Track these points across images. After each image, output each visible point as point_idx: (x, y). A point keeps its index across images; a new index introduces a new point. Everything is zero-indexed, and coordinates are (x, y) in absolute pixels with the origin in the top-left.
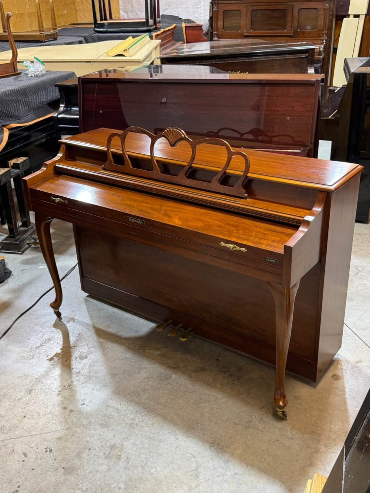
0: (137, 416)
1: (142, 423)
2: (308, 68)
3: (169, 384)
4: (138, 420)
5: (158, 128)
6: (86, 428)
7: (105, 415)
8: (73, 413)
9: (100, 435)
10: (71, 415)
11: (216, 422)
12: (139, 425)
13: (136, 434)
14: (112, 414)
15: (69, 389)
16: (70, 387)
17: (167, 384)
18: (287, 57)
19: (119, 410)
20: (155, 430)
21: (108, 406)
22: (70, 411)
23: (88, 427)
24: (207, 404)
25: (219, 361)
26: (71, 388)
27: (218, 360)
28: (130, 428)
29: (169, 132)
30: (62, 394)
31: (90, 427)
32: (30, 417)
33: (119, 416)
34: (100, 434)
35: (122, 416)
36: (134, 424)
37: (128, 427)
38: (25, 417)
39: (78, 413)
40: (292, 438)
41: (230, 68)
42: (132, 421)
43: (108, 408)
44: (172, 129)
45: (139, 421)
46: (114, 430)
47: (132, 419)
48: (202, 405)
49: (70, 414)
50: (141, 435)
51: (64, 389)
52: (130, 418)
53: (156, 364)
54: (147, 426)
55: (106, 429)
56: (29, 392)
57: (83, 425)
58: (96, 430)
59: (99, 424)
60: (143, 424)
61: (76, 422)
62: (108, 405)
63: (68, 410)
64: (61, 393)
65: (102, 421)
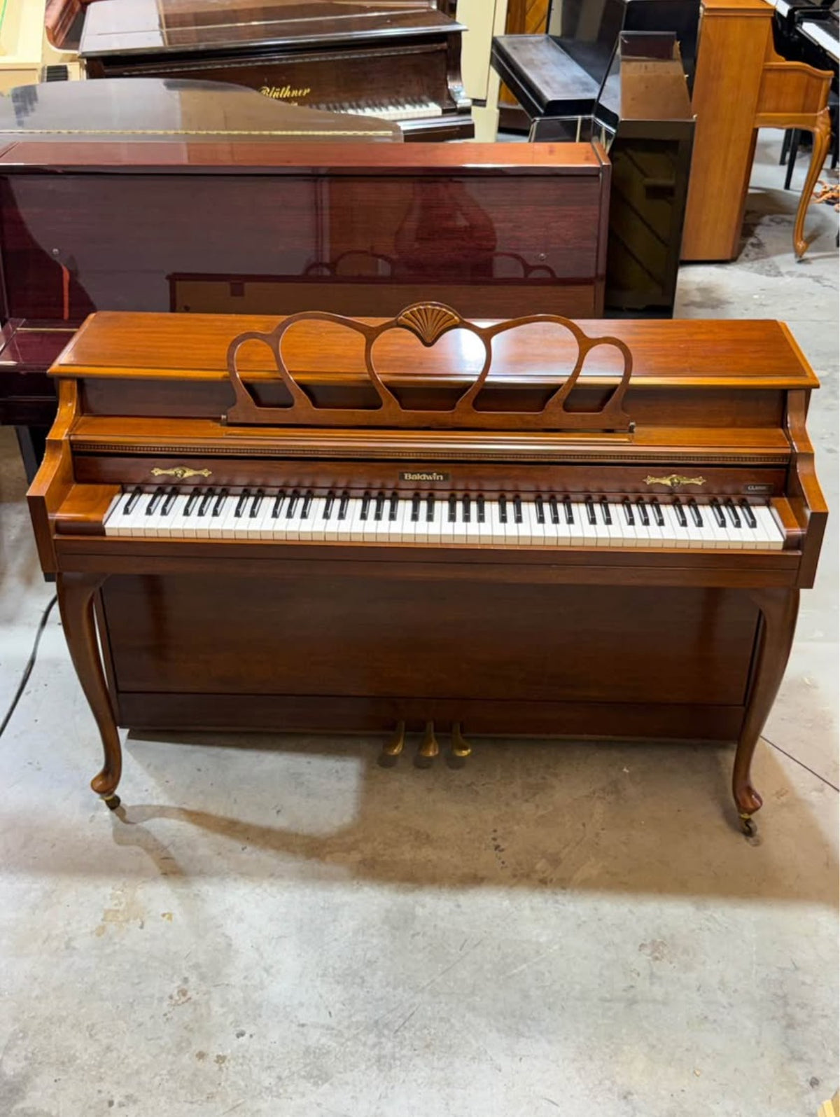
0: (384, 1035)
1: (402, 1049)
2: (448, 78)
3: (418, 934)
4: (390, 1045)
6: (278, 1096)
7: (307, 1051)
8: (227, 1063)
9: (319, 1105)
10: (224, 1069)
11: (563, 1007)
12: (397, 1055)
13: (401, 1081)
14: (323, 1045)
15: (187, 1001)
16: (188, 997)
17: (413, 936)
19: (333, 1029)
20: (439, 1059)
21: (303, 1025)
22: (217, 1062)
23: (281, 1091)
24: (524, 966)
25: (503, 850)
26: (190, 999)
27: (497, 847)
28: (381, 1071)
30: (176, 1019)
31: (286, 1091)
32: (123, 1100)
33: (342, 1045)
34: (319, 1101)
35: (349, 1043)
36: (385, 1057)
37: (375, 1067)
38: (111, 1103)
39: (241, 1061)
40: (731, 1005)
41: (266, 80)
42: (376, 1051)
43: (305, 1030)
45: (394, 1047)
46: (347, 1083)
47: (374, 1046)
48: (515, 971)
49: (220, 1069)
50: (416, 1081)
51: (174, 1005)
52: (370, 1042)
53: (366, 889)
54: (418, 1055)
55: (327, 1086)
56: (87, 1034)
57: (267, 1088)
58: (303, 1095)
59: (304, 1077)
60: (404, 1052)
61: (246, 1086)
62: (302, 1022)
63: (212, 1057)
64: (172, 1018)
65: (308, 1069)
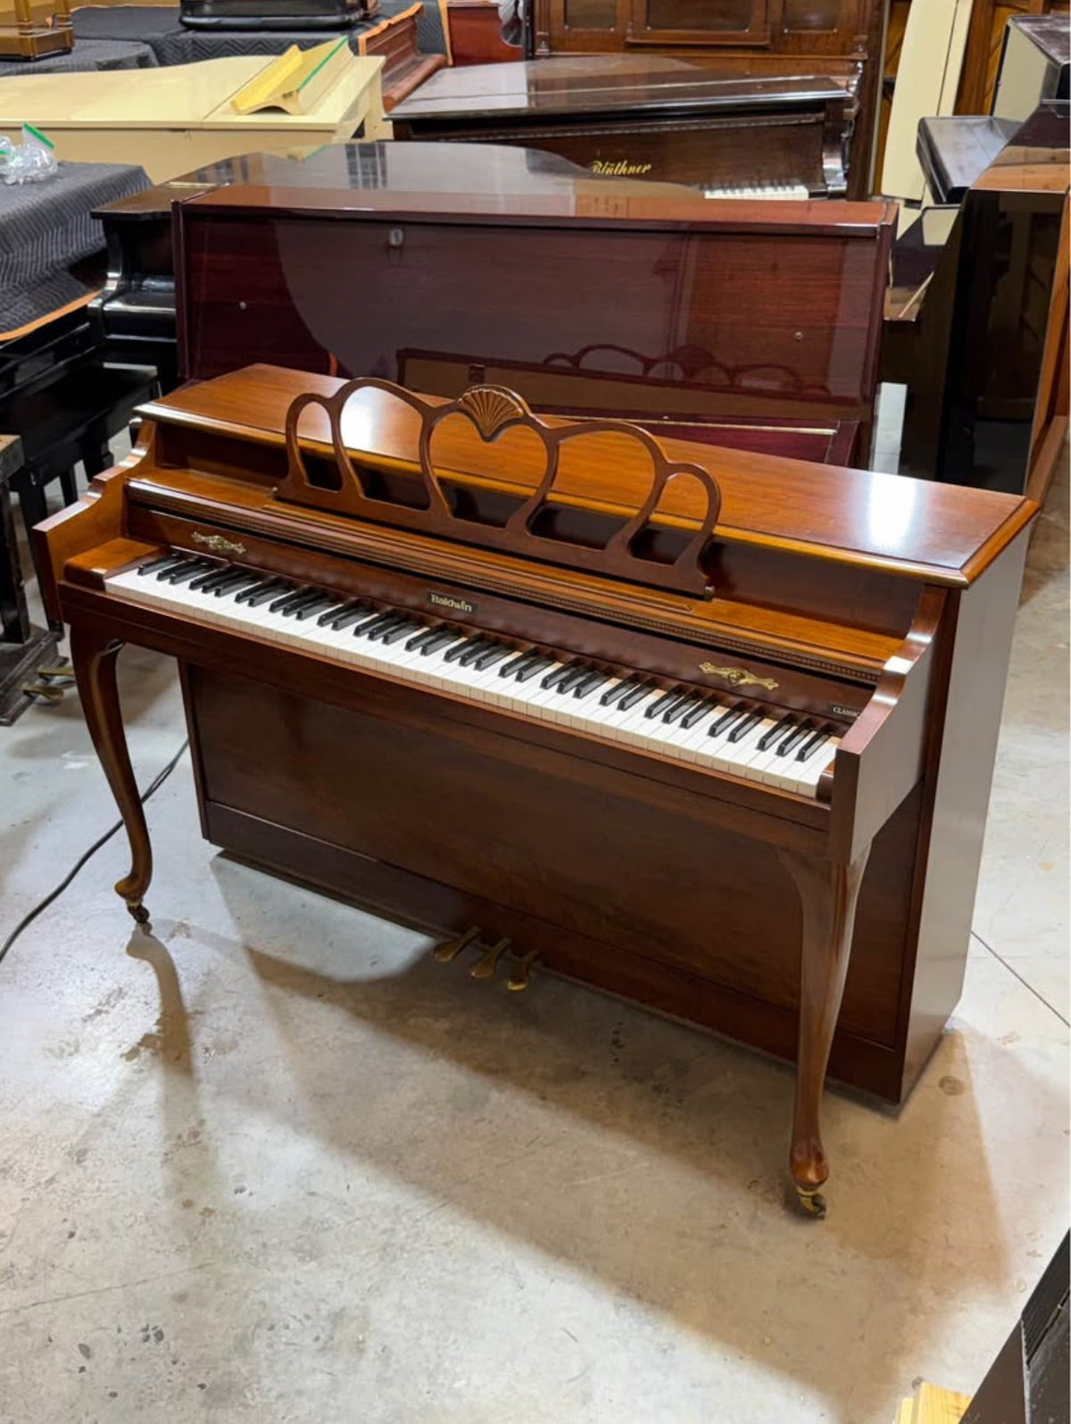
0: (401, 1223)
1: (415, 1241)
2: (824, 155)
3: (483, 1120)
4: (403, 1234)
5: (407, 350)
6: (256, 1264)
7: (306, 1222)
8: (212, 1218)
9: (297, 1283)
10: (207, 1224)
11: (626, 1232)
12: (408, 1247)
13: (401, 1276)
14: (327, 1220)
15: (194, 1144)
16: (198, 1139)
17: (477, 1122)
18: (764, 121)
19: (345, 1204)
20: (455, 1261)
21: (312, 1194)
22: (202, 1214)
23: (261, 1259)
24: (598, 1178)
25: (621, 1047)
26: (199, 1142)
27: (616, 1042)
28: (382, 1259)
29: (479, 400)
30: (176, 1160)
31: (266, 1260)
32: (86, 1234)
33: (349, 1223)
34: (298, 1278)
35: (357, 1223)
36: (393, 1245)
37: (377, 1255)
38: (72, 1235)
39: (228, 1218)
40: (843, 1272)
41: (599, 153)
42: (385, 1237)
43: (314, 1198)
44: (485, 391)
45: (408, 1237)
46: (338, 1266)
47: (384, 1232)
48: (583, 1182)
49: (203, 1223)
50: (418, 1278)
51: (180, 1146)
52: (382, 1227)
53: (442, 1061)
54: (432, 1252)
55: (313, 1264)
56: (75, 1158)
57: (246, 1253)
58: (284, 1268)
59: (292, 1249)
60: (417, 1245)
61: (224, 1246)
62: (312, 1190)
63: (200, 1208)
64: (172, 1159)
65: (299, 1241)
